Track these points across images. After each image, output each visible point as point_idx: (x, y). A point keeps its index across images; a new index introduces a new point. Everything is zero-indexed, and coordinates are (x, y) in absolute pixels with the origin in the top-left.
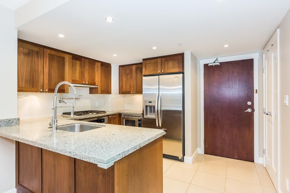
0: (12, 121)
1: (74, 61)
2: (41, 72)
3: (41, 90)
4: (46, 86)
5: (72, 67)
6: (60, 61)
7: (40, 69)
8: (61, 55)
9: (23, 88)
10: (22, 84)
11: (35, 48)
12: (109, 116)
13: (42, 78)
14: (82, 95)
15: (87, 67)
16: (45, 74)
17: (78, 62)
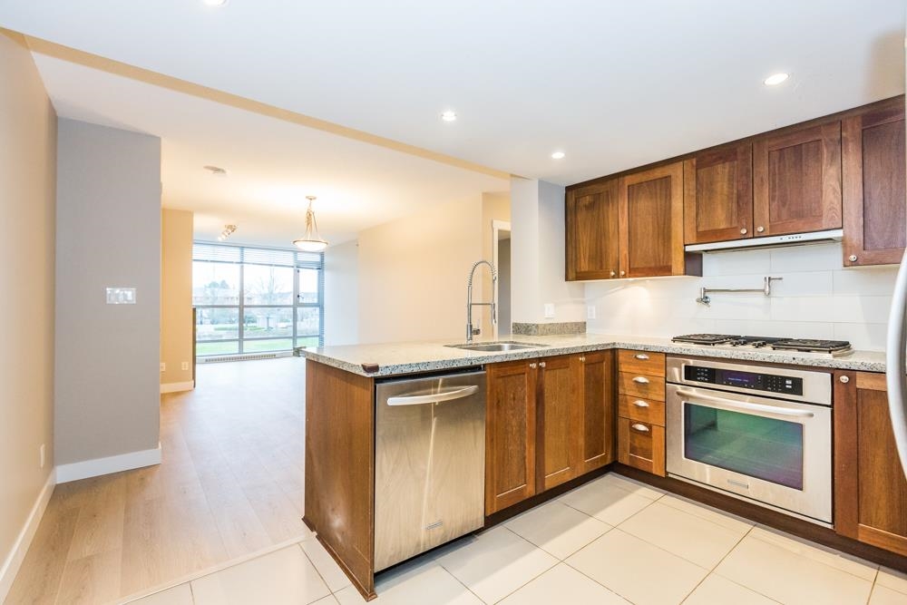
1: (703, 172)
2: (614, 233)
3: (613, 274)
4: (624, 264)
5: (697, 194)
6: (658, 192)
7: (611, 228)
8: (658, 173)
9: (585, 272)
10: (584, 266)
11: (603, 187)
12: (836, 372)
13: (615, 246)
14: (780, 279)
15: (763, 169)
16: (621, 235)
17: (719, 167)
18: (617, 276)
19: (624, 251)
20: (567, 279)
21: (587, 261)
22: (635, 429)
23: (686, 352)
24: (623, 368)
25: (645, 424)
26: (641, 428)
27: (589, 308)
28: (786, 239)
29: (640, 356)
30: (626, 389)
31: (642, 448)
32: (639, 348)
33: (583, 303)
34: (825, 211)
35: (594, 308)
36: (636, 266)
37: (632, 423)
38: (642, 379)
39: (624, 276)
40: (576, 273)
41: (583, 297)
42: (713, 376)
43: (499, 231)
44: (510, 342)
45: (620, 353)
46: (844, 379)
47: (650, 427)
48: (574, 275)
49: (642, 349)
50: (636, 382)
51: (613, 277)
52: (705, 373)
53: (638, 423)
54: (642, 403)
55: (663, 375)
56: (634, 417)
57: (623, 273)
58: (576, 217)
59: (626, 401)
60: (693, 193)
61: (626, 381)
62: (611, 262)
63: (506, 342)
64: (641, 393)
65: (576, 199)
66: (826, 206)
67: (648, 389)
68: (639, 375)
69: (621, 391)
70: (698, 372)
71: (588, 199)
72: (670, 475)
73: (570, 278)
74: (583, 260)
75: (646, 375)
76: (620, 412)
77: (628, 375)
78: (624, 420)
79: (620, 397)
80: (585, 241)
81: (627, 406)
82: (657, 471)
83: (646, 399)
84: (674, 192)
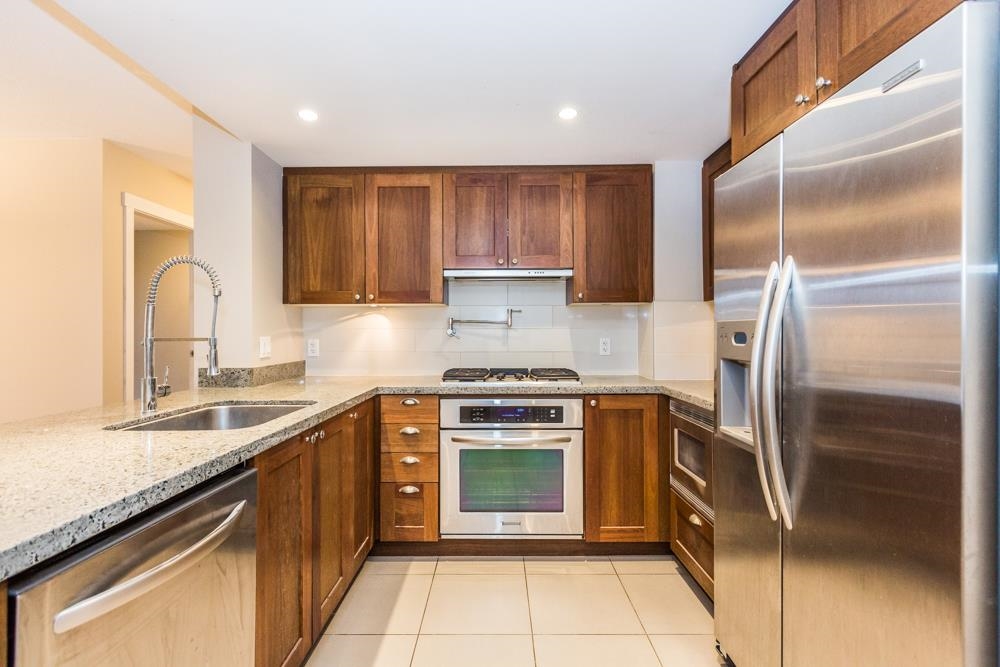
0: (237, 374)
1: (462, 191)
2: (358, 244)
3: (358, 297)
4: (372, 284)
5: (457, 214)
6: (415, 201)
7: (356, 237)
8: (415, 181)
9: (316, 292)
10: (315, 283)
11: (343, 180)
12: (588, 398)
13: (360, 262)
14: (520, 311)
15: (516, 203)
16: (369, 250)
17: (478, 190)
18: (363, 300)
19: (373, 270)
20: (286, 300)
21: (319, 276)
22: (403, 493)
23: (463, 392)
24: (386, 419)
25: (413, 484)
26: (410, 489)
27: (310, 341)
28: (533, 273)
29: (410, 402)
30: (391, 445)
31: (410, 515)
32: (409, 392)
33: (301, 335)
34: (561, 252)
35: (317, 341)
36: (386, 290)
37: (398, 486)
38: (410, 430)
39: (373, 301)
40: (302, 292)
41: (301, 326)
42: (489, 415)
43: (137, 213)
44: (228, 403)
45: (383, 399)
46: (593, 403)
47: (420, 486)
48: (298, 295)
49: (413, 392)
50: (405, 434)
51: (358, 302)
52: (481, 412)
53: (406, 485)
54: (410, 460)
55: (437, 421)
56: (401, 477)
57: (372, 297)
58: (301, 212)
59: (391, 461)
60: (453, 212)
61: (390, 436)
62: (355, 281)
63: (218, 404)
64: (409, 446)
65: (302, 188)
66: (563, 247)
67: (418, 441)
68: (408, 424)
69: (384, 448)
70: (475, 412)
71: (321, 193)
72: (443, 537)
73: (292, 299)
74: (312, 276)
75: (414, 424)
76: (382, 476)
77: (393, 427)
78: (387, 485)
79: (383, 457)
80: (315, 250)
81: (392, 467)
82: (429, 536)
83: (415, 454)
84: (432, 206)
